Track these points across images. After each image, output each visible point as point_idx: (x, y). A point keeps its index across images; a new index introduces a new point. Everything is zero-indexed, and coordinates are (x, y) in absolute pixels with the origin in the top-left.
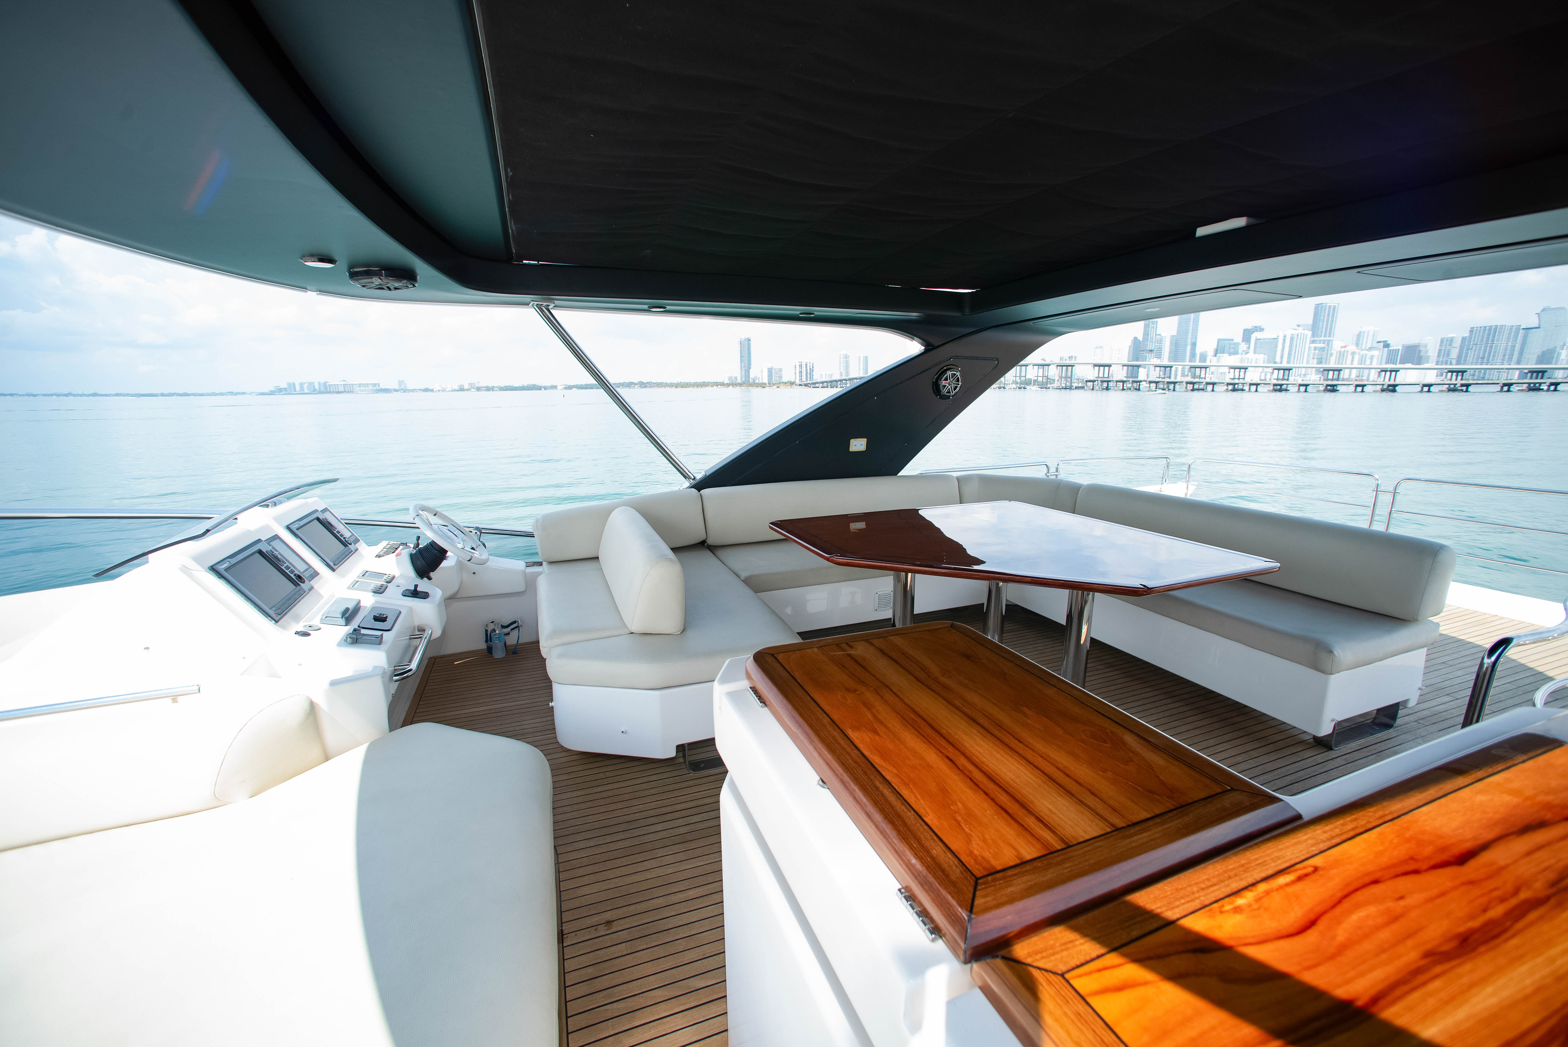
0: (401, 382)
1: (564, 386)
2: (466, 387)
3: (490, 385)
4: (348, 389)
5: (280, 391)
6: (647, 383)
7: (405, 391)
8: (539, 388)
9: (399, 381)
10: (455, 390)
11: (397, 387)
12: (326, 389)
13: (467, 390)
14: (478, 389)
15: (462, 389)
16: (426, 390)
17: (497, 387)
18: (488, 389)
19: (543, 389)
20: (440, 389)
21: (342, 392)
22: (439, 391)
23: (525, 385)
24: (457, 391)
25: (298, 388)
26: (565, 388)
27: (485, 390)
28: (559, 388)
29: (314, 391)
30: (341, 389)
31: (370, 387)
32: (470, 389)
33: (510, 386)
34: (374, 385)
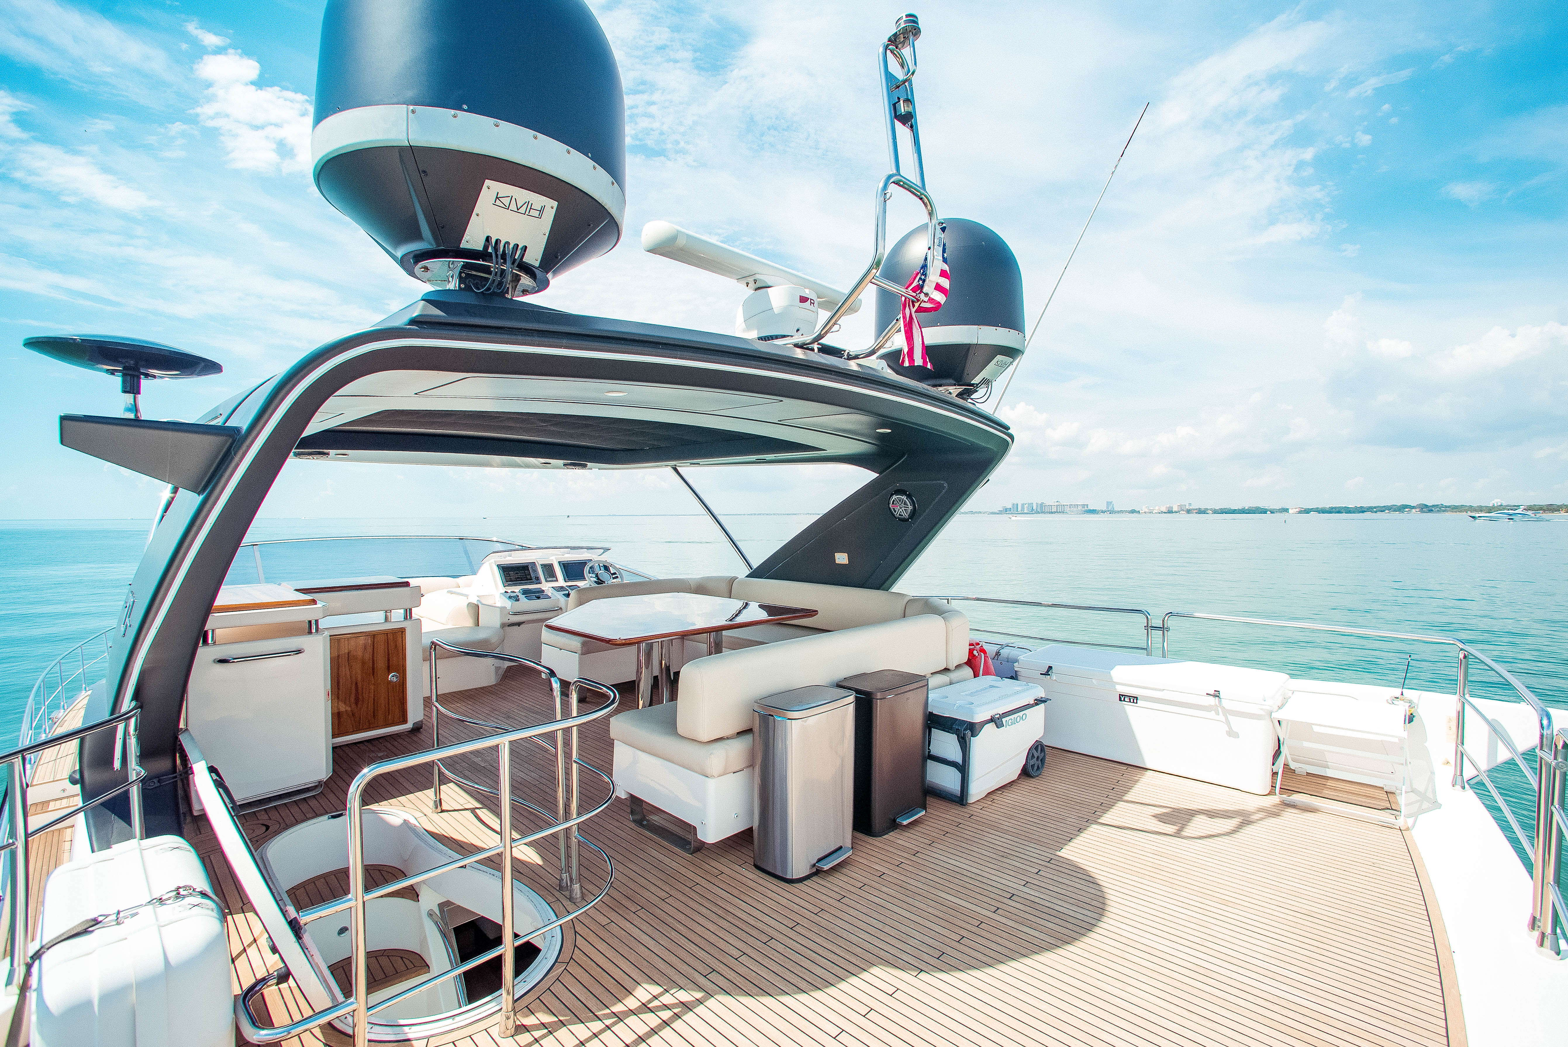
0: (1109, 503)
1: (1297, 510)
2: (1175, 509)
3: (1203, 507)
4: (1060, 510)
5: (1006, 511)
6: (1433, 506)
7: (1112, 512)
8: (1264, 512)
9: (1107, 502)
10: (1162, 512)
11: (1104, 509)
12: (1042, 509)
13: (1176, 512)
14: (1189, 511)
15: (1170, 512)
16: (1133, 511)
17: (1211, 509)
18: (1201, 512)
19: (1268, 512)
20: (1147, 511)
21: (1055, 512)
22: (1145, 513)
23: (1246, 508)
24: (1165, 513)
25: (1019, 509)
26: (1300, 512)
27: (1196, 513)
28: (1290, 511)
29: (1032, 511)
30: (1054, 510)
31: (1080, 508)
32: (1179, 512)
33: (1226, 509)
34: (1083, 506)
